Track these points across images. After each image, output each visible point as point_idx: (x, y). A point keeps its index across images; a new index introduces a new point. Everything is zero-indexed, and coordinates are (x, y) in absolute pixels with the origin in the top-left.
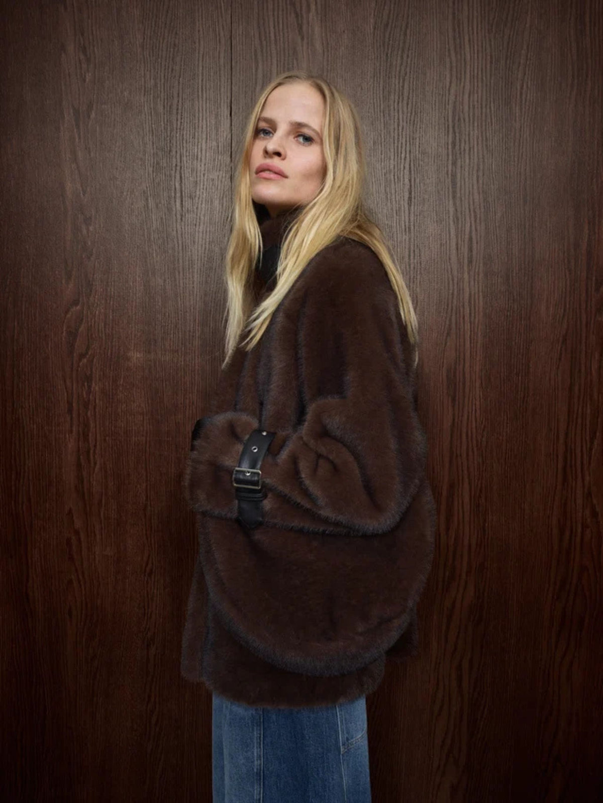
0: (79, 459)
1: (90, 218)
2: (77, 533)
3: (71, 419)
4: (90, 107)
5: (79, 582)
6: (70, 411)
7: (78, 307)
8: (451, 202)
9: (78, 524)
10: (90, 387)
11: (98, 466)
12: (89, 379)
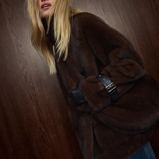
0: (38, 112)
1: (21, 45)
2: (44, 133)
3: (32, 101)
4: (12, 17)
5: (49, 148)
6: (31, 99)
7: (25, 70)
8: (115, 8)
9: (43, 130)
10: (35, 90)
11: (44, 112)
12: (34, 88)
